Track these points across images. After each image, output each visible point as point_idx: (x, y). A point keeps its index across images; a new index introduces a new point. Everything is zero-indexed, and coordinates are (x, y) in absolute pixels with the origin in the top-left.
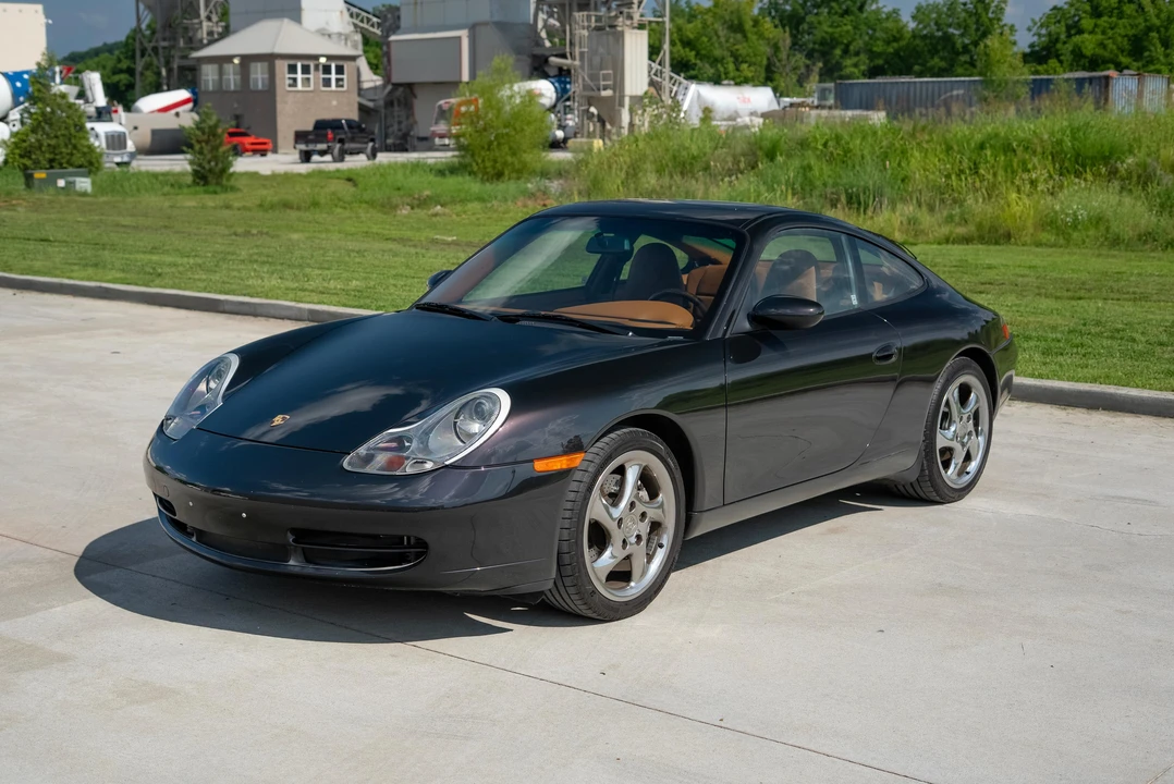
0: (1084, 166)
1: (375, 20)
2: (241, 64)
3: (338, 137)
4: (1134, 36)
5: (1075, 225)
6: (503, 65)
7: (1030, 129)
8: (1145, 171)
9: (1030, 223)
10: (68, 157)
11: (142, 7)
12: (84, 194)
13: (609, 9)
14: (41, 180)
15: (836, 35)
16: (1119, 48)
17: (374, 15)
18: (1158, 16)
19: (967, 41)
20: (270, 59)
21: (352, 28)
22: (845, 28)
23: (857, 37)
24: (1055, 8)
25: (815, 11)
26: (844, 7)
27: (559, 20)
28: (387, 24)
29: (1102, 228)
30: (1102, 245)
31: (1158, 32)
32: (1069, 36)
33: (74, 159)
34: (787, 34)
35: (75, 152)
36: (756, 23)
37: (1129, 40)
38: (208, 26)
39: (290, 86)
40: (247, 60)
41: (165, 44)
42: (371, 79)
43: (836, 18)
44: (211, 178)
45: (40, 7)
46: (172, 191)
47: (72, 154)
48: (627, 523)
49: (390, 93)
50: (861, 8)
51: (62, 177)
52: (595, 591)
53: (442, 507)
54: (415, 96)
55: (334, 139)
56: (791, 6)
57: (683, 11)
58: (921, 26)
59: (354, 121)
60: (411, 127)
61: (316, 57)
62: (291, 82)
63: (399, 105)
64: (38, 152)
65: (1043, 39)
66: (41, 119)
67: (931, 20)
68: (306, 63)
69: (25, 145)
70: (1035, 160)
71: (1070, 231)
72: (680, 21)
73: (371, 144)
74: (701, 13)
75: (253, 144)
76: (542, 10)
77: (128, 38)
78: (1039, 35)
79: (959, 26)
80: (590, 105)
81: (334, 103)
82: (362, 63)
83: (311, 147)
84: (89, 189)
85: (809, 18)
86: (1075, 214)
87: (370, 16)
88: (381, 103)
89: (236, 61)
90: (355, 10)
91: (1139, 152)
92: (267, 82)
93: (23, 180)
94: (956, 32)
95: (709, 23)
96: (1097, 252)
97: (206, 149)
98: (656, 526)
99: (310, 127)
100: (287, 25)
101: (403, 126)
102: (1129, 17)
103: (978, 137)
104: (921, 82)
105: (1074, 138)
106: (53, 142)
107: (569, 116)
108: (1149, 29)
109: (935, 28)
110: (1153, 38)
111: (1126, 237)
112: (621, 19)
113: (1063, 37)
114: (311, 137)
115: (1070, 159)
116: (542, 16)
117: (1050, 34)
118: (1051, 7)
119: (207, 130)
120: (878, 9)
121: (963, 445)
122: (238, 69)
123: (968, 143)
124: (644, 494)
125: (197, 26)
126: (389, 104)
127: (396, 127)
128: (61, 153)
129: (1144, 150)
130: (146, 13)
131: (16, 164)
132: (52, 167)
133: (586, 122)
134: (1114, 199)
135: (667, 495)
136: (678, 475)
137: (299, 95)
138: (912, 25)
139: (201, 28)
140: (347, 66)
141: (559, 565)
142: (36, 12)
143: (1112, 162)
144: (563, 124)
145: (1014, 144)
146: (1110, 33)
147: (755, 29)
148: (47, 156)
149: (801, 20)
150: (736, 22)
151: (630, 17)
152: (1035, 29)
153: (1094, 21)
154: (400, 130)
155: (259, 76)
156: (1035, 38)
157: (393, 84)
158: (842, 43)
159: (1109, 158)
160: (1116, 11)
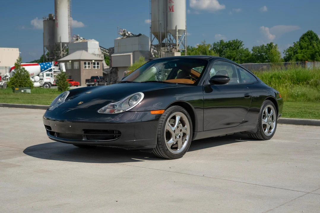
0: (300, 82)
1: (107, 51)
2: (71, 62)
3: (97, 81)
4: (312, 54)
5: (298, 96)
6: (142, 59)
7: (284, 73)
8: (316, 82)
9: (285, 96)
10: (25, 85)
11: (45, 48)
12: (29, 93)
13: (170, 47)
14: (17, 90)
15: (232, 55)
16: (308, 57)
17: (107, 50)
18: (318, 49)
19: (267, 56)
20: (79, 61)
21: (101, 53)
22: (234, 53)
23: (237, 55)
24: (290, 47)
25: (226, 49)
26: (233, 48)
27: (157, 50)
28: (111, 51)
29: (305, 97)
30: (305, 101)
31: (318, 53)
32: (294, 54)
33: (26, 85)
34: (218, 55)
35: (26, 83)
36: (210, 52)
37: (311, 55)
38: (63, 53)
39: (84, 68)
40: (73, 61)
41: (51, 58)
42: (106, 67)
43: (231, 51)
44: (63, 89)
45: (18, 49)
46: (52, 93)
47: (25, 84)
48: (177, 132)
49: (111, 70)
50: (238, 48)
51: (23, 89)
52: (168, 150)
53: (125, 123)
54: (118, 71)
55: (96, 81)
56: (219, 47)
57: (190, 49)
58: (254, 52)
59: (101, 77)
60: (117, 79)
61: (92, 60)
62: (85, 67)
63: (114, 73)
64: (17, 83)
65: (287, 55)
66: (17, 74)
67: (257, 51)
68: (89, 62)
69: (13, 81)
70: (286, 81)
71: (297, 98)
72: (189, 51)
73: (106, 83)
74: (195, 49)
75: (74, 83)
76: (152, 48)
77: (41, 58)
78: (286, 54)
79: (264, 52)
80: (166, 73)
81: (96, 72)
82: (104, 62)
83: (90, 83)
84: (30, 92)
85: (224, 51)
86: (298, 93)
87: (106, 50)
88: (109, 73)
89: (70, 61)
90: (102, 48)
91: (315, 78)
92: (78, 67)
93: (12, 90)
94: (264, 54)
95: (197, 52)
96: (304, 103)
97: (62, 82)
98: (184, 134)
99: (90, 78)
100: (84, 52)
101: (115, 79)
102: (311, 49)
103: (270, 75)
104: (255, 64)
105: (297, 75)
106: (20, 81)
107: (160, 76)
108: (316, 52)
109: (258, 53)
110: (317, 54)
111: (312, 99)
112: (173, 49)
113: (293, 55)
114: (90, 81)
115: (296, 80)
116: (152, 49)
117: (289, 54)
118: (289, 47)
119: (62, 77)
120: (243, 48)
121: (269, 124)
122: (71, 64)
123: (268, 77)
124: (181, 125)
125: (60, 53)
126: (111, 73)
127: (113, 79)
128: (23, 84)
129: (316, 77)
130: (46, 50)
131: (10, 86)
132: (20, 87)
133: (164, 77)
134: (308, 89)
135: (188, 126)
136: (190, 120)
137: (87, 70)
138: (252, 52)
139: (61, 53)
140: (100, 63)
141: (158, 142)
142: (17, 50)
143: (307, 80)
144: (158, 78)
145: (280, 77)
146: (305, 53)
147: (210, 54)
148: (19, 84)
149: (222, 51)
150: (204, 52)
151: (176, 49)
152: (285, 53)
153: (301, 50)
154: (114, 80)
155: (76, 66)
156: (285, 55)
157: (112, 67)
158: (233, 57)
159: (306, 79)
160: (307, 48)
